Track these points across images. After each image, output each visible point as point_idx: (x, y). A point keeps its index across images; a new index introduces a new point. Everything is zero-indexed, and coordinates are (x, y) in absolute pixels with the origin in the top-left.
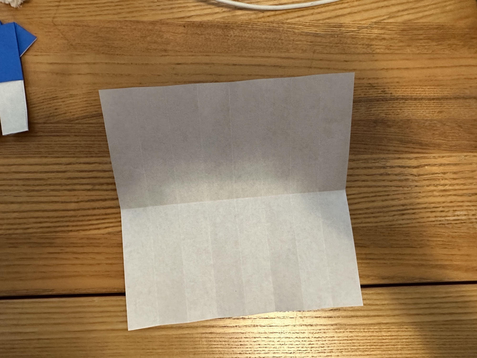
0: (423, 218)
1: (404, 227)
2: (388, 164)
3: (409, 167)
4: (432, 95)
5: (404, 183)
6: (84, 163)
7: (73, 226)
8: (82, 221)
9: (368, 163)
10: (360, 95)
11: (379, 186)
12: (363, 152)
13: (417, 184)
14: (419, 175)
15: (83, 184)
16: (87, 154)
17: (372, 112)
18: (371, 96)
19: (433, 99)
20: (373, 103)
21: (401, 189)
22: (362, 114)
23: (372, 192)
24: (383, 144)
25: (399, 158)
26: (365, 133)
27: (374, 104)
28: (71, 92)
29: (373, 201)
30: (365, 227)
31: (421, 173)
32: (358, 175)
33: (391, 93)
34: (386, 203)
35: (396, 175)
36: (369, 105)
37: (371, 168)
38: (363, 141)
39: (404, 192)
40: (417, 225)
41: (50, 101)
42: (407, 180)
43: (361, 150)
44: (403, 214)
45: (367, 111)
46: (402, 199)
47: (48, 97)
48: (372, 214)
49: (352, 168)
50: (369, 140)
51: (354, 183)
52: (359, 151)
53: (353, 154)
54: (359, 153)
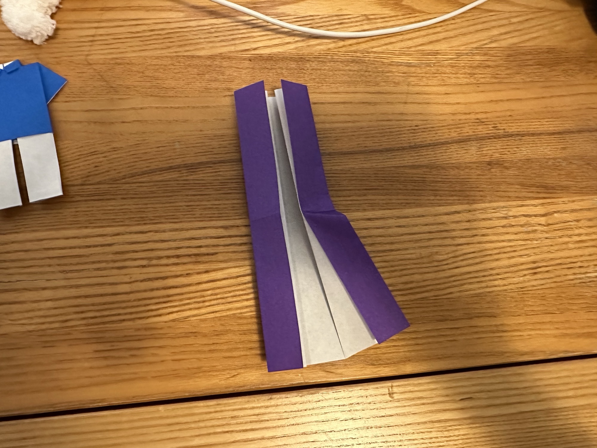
0: (559, 276)
1: (538, 289)
2: (511, 214)
3: (536, 216)
4: (551, 129)
5: (531, 236)
6: (136, 233)
7: (126, 314)
8: (138, 306)
9: (486, 213)
10: (468, 132)
11: (503, 241)
12: (479, 200)
13: (547, 235)
14: (549, 225)
15: (135, 259)
16: (138, 221)
17: (484, 152)
18: (480, 133)
19: (554, 134)
20: (484, 141)
21: (529, 242)
22: (473, 155)
23: (495, 248)
24: (502, 190)
25: (522, 206)
26: (479, 177)
27: (486, 142)
28: (115, 145)
29: (497, 260)
30: (493, 292)
31: (550, 222)
32: (476, 229)
33: (504, 129)
34: (513, 261)
35: (522, 226)
36: (479, 145)
37: (490, 219)
38: (478, 188)
39: (533, 246)
40: (553, 285)
41: (88, 156)
42: (535, 231)
43: (476, 198)
44: (535, 273)
45: (479, 151)
46: (531, 256)
47: (86, 152)
48: (498, 275)
49: (469, 221)
50: (485, 186)
51: (472, 239)
52: (474, 200)
53: (467, 203)
54: (475, 202)
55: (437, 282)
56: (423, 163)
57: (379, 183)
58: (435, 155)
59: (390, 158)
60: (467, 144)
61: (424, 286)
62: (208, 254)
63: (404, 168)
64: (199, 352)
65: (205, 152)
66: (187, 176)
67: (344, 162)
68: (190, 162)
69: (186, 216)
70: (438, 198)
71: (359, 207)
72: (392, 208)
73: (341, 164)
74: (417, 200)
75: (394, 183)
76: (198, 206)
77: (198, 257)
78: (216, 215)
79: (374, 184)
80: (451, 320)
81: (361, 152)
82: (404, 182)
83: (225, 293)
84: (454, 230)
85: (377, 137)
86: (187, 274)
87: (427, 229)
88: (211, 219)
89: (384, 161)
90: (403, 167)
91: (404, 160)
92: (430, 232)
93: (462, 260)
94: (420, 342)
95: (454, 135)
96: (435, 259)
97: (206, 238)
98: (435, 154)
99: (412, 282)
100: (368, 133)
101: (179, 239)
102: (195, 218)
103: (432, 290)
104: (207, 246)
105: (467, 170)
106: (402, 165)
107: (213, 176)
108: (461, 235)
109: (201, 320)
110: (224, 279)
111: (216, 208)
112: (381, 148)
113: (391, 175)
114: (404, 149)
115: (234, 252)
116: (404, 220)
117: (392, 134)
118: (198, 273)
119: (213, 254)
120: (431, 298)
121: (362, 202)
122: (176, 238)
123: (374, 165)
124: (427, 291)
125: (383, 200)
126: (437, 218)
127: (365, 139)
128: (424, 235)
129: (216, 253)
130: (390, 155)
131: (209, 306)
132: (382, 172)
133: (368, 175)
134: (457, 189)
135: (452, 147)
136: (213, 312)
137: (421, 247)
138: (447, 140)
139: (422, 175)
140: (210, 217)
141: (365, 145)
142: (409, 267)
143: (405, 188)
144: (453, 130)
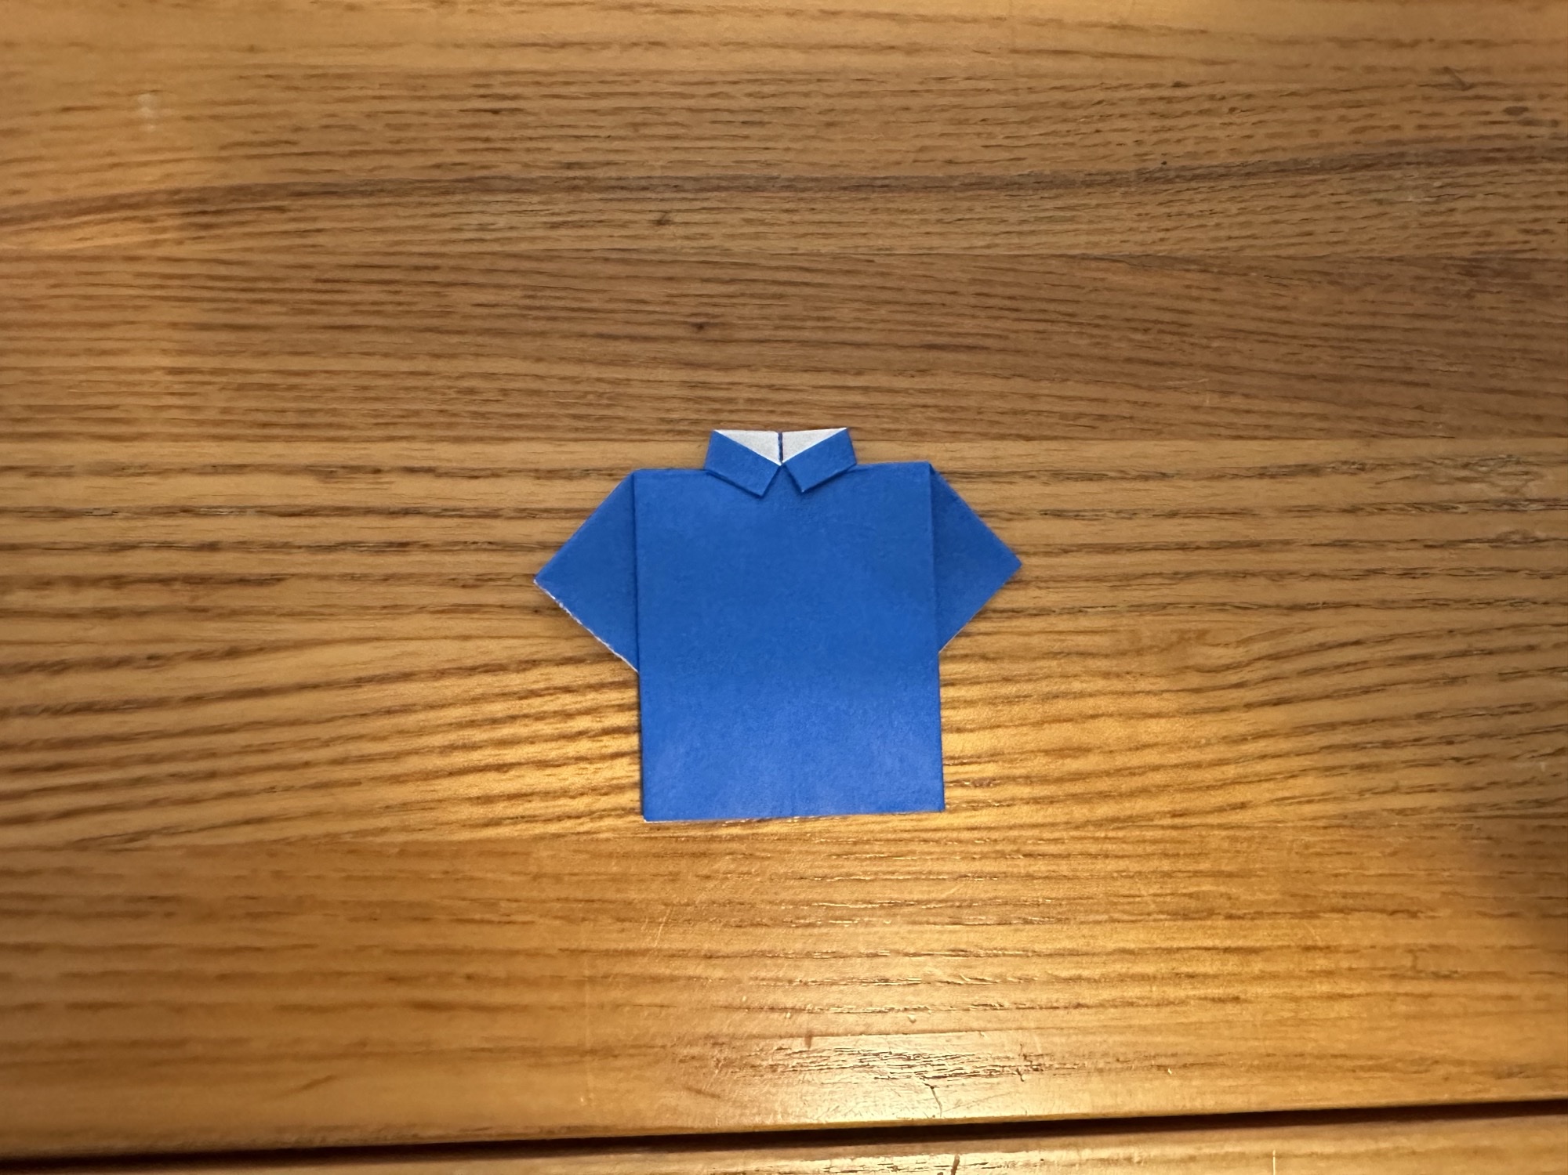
2: (1535, 489)
9: (1432, 479)
10: (1396, 127)
12: (1411, 423)
17: (1457, 217)
18: (1451, 134)
20: (1464, 170)
22: (1405, 227)
26: (1418, 324)
27: (1469, 175)
29: (1453, 681)
30: (1415, 811)
32: (1379, 545)
33: (1555, 124)
36: (1438, 184)
37: (1445, 508)
38: (1409, 369)
43: (1396, 414)
45: (1433, 213)
48: (1450, 743)
49: (1353, 510)
50: (1440, 365)
51: (1360, 584)
52: (1385, 422)
53: (1354, 434)
54: (1386, 429)
55: (1193, 756)
56: (1184, 251)
57: (988, 323)
58: (1242, 219)
59: (1051, 220)
60: (1391, 178)
61: (1132, 772)
62: (243, 581)
63: (1103, 265)
64: (177, 977)
65: (263, 144)
66: (180, 242)
67: (848, 224)
68: (195, 182)
69: (165, 415)
70: (1236, 401)
71: (896, 420)
72: (1036, 432)
73: (840, 230)
74: (1145, 404)
75: (1055, 328)
76: (214, 372)
77: (201, 591)
78: (291, 418)
79: (968, 325)
80: (1230, 917)
81: (930, 187)
82: (1097, 326)
83: (300, 744)
84: (1287, 543)
85: (1003, 123)
86: (151, 658)
87: (1171, 530)
88: (265, 429)
89: (1026, 228)
90: (1097, 259)
91: (1110, 231)
92: (1183, 547)
93: (1305, 673)
94: (1088, 995)
95: (1336, 134)
96: (1191, 662)
97: (241, 511)
98: (1242, 211)
99: (1083, 750)
100: (969, 101)
101: (128, 510)
102: (201, 423)
103: (1163, 789)
104: (243, 546)
105: (1370, 294)
106: (1096, 252)
107: (288, 249)
108: (1314, 567)
109: (196, 852)
110: (302, 688)
111: (291, 388)
112: (1014, 172)
113: (1043, 293)
114: (1112, 181)
115: (353, 578)
116: (1081, 486)
117: (1071, 114)
118: (200, 657)
119: (263, 581)
120: (1156, 822)
121: (911, 400)
122: (114, 506)
123: (979, 242)
124: (1144, 791)
125: (1002, 396)
126: (1221, 486)
127: (950, 129)
128: (1158, 556)
129: (276, 579)
130: (1050, 204)
131: (229, 795)
132: (1009, 278)
133: (951, 287)
134: (1319, 368)
135: (1321, 187)
136: (248, 822)
137: (1137, 608)
138: (1304, 156)
139: (1178, 297)
140: (265, 425)
141: (948, 156)
142: (1077, 686)
143: (1096, 351)
144: (1332, 115)
